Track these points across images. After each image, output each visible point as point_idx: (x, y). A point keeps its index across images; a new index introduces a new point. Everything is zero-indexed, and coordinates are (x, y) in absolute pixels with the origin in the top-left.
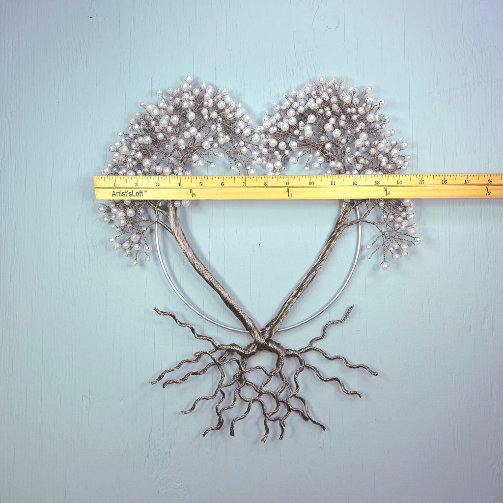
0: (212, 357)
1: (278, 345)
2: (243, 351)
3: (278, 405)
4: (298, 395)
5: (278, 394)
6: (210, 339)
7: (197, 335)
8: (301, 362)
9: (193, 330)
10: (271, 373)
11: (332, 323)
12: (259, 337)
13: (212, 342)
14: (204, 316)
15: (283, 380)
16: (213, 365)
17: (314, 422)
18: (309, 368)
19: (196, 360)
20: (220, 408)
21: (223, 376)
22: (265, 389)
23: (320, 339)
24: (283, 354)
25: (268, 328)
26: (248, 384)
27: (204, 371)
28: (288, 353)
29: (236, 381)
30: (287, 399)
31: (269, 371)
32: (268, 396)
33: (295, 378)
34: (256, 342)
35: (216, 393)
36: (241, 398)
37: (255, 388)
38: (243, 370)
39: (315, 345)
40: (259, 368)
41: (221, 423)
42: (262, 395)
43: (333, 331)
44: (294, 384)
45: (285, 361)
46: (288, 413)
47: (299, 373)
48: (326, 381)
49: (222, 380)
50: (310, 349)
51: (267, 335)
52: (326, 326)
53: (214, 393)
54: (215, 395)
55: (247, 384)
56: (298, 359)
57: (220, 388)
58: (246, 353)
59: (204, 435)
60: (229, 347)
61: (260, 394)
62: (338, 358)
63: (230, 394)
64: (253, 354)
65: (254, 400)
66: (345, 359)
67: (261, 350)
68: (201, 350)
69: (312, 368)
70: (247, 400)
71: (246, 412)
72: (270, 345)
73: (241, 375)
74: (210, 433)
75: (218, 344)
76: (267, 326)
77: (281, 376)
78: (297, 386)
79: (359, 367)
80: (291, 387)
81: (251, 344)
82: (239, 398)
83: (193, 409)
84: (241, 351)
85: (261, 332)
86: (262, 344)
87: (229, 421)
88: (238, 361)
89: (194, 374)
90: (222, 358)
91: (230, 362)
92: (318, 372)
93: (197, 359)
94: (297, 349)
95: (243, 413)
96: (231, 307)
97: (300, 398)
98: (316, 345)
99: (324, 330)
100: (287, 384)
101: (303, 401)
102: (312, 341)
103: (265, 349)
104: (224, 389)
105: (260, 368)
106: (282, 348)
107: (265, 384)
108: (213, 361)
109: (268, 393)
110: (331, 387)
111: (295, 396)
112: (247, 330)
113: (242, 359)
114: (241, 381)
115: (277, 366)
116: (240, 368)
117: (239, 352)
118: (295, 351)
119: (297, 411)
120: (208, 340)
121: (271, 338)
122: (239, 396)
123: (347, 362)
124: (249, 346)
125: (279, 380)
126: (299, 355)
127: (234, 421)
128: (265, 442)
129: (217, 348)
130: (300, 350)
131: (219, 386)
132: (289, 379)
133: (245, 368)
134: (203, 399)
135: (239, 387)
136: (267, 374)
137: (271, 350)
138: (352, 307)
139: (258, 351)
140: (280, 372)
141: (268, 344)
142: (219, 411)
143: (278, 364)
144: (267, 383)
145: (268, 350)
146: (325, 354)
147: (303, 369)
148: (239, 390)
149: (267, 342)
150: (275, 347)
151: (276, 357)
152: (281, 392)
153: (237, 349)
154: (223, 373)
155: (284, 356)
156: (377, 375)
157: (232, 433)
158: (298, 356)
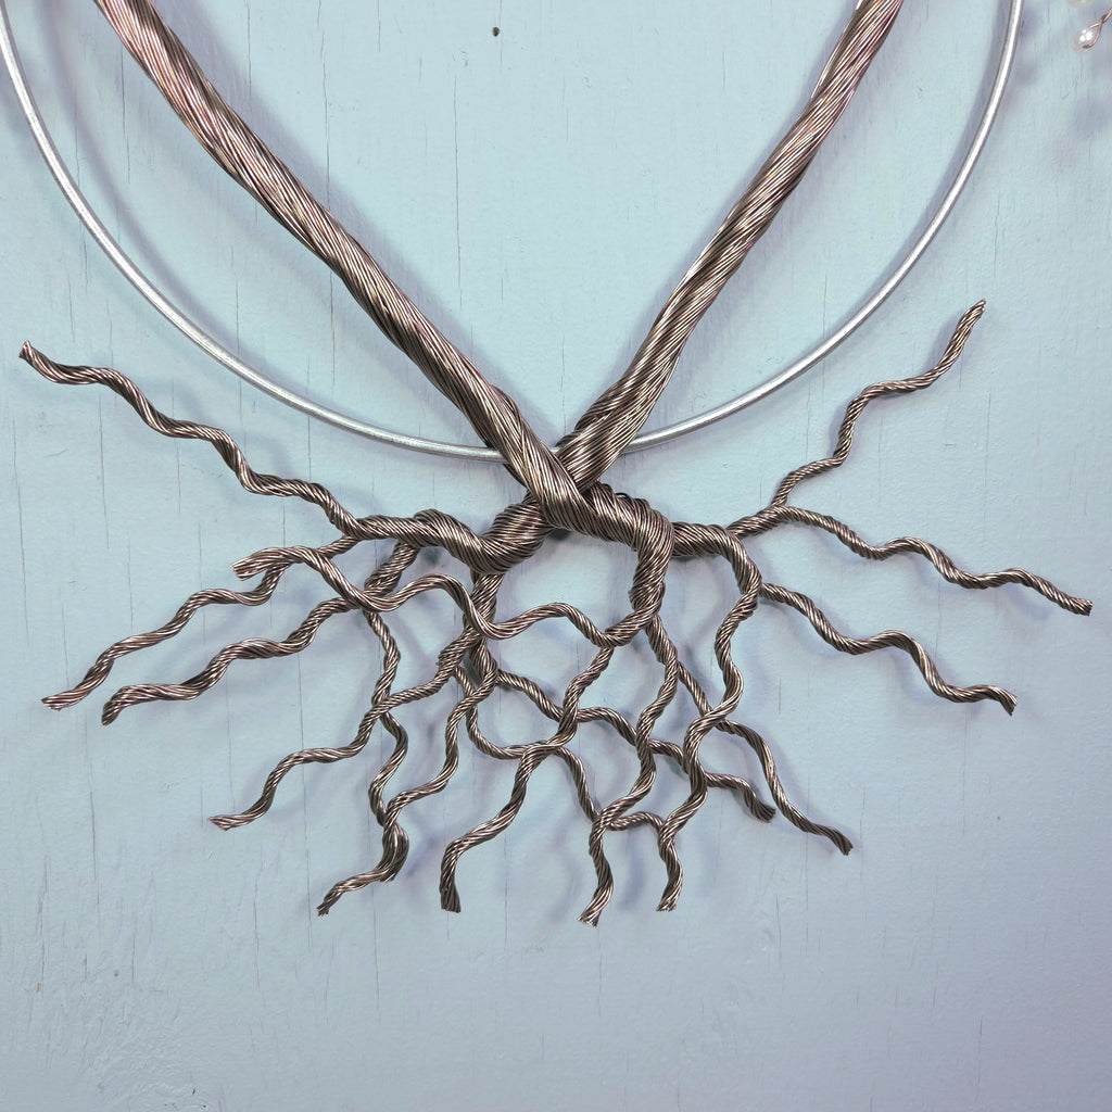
0: (325, 576)
1: (640, 506)
2: (477, 545)
3: (648, 768)
4: (732, 719)
5: (648, 720)
6: (313, 493)
7: (251, 474)
8: (743, 574)
9: (228, 453)
10: (609, 631)
11: (885, 393)
12: (548, 477)
13: (324, 505)
14: (279, 392)
15: (662, 657)
16: (342, 609)
17: (804, 825)
18: (777, 598)
19: (257, 592)
20: (389, 792)
21: (391, 658)
22: (589, 700)
23: (825, 469)
24: (661, 546)
25: (587, 434)
26: (507, 687)
27: (300, 637)
28: (685, 537)
29: (453, 673)
30: (687, 742)
31: (599, 624)
32: (600, 730)
33: (720, 648)
34: (532, 498)
35: (365, 728)
36: (480, 744)
37: (540, 698)
38: (485, 626)
39: (801, 500)
40: (556, 611)
41: (394, 857)
42: (574, 729)
43: (881, 432)
44: (716, 676)
45: (673, 579)
46: (691, 799)
47: (735, 626)
48: (856, 650)
49: (389, 676)
50: (778, 518)
51: (580, 462)
52: (853, 409)
53: (354, 734)
54: (361, 740)
55: (506, 683)
56: (728, 566)
57: (380, 711)
58: (491, 548)
59: (324, 909)
60: (410, 528)
61: (568, 725)
62: (907, 548)
63: (430, 731)
64: (524, 552)
65: (541, 754)
66: (940, 553)
67: (560, 536)
68: (274, 543)
69: (790, 602)
70: (507, 751)
71: (507, 807)
72: (601, 508)
73: (474, 647)
74: (348, 900)
75: (355, 512)
76: (582, 425)
77: (657, 643)
78: (731, 680)
79: (1000, 581)
80: (699, 687)
81: (513, 511)
82: (471, 744)
83: (263, 805)
84: (467, 542)
85: (555, 451)
86: (565, 507)
87: (432, 843)
88: (455, 590)
89: (250, 653)
90: (383, 581)
91: (419, 591)
92: (821, 616)
93: (263, 587)
94: (724, 523)
95: (493, 812)
96: (407, 340)
97: (741, 730)
98: (803, 499)
99: (843, 430)
100: (682, 676)
101: (756, 742)
102: (789, 482)
103: (579, 528)
104: (398, 714)
105: (559, 614)
106: (656, 518)
107: (586, 683)
108: (331, 594)
109: (599, 717)
110: (871, 677)
111: (721, 724)
112: (490, 446)
113: (476, 578)
114: (476, 675)
115: (638, 598)
116: (468, 620)
117: (456, 549)
118: (716, 528)
119: (727, 784)
120: (308, 497)
121: (603, 479)
122: (472, 736)
123: (949, 564)
124: (503, 520)
125: (645, 660)
126: (736, 547)
127: (453, 850)
128: (595, 922)
129: (355, 533)
130: (734, 526)
131: (375, 702)
132: (690, 652)
133: (490, 618)
134: (307, 761)
135: (468, 702)
136: (596, 640)
137: (607, 531)
138: (979, 309)
139: (547, 543)
140: (649, 627)
141: (592, 505)
142: (383, 805)
143: (643, 591)
144: (595, 676)
145: (594, 533)
146: (853, 534)
147: (753, 606)
148: (470, 713)
149: (587, 494)
150: (626, 517)
151: (632, 561)
152: (657, 713)
153: (445, 532)
154: (393, 643)
155: (666, 552)
156: (1087, 610)
157: (450, 900)
158: (728, 553)
